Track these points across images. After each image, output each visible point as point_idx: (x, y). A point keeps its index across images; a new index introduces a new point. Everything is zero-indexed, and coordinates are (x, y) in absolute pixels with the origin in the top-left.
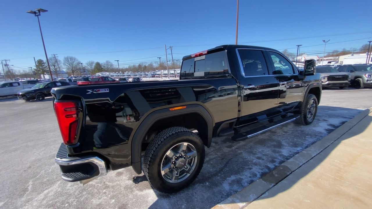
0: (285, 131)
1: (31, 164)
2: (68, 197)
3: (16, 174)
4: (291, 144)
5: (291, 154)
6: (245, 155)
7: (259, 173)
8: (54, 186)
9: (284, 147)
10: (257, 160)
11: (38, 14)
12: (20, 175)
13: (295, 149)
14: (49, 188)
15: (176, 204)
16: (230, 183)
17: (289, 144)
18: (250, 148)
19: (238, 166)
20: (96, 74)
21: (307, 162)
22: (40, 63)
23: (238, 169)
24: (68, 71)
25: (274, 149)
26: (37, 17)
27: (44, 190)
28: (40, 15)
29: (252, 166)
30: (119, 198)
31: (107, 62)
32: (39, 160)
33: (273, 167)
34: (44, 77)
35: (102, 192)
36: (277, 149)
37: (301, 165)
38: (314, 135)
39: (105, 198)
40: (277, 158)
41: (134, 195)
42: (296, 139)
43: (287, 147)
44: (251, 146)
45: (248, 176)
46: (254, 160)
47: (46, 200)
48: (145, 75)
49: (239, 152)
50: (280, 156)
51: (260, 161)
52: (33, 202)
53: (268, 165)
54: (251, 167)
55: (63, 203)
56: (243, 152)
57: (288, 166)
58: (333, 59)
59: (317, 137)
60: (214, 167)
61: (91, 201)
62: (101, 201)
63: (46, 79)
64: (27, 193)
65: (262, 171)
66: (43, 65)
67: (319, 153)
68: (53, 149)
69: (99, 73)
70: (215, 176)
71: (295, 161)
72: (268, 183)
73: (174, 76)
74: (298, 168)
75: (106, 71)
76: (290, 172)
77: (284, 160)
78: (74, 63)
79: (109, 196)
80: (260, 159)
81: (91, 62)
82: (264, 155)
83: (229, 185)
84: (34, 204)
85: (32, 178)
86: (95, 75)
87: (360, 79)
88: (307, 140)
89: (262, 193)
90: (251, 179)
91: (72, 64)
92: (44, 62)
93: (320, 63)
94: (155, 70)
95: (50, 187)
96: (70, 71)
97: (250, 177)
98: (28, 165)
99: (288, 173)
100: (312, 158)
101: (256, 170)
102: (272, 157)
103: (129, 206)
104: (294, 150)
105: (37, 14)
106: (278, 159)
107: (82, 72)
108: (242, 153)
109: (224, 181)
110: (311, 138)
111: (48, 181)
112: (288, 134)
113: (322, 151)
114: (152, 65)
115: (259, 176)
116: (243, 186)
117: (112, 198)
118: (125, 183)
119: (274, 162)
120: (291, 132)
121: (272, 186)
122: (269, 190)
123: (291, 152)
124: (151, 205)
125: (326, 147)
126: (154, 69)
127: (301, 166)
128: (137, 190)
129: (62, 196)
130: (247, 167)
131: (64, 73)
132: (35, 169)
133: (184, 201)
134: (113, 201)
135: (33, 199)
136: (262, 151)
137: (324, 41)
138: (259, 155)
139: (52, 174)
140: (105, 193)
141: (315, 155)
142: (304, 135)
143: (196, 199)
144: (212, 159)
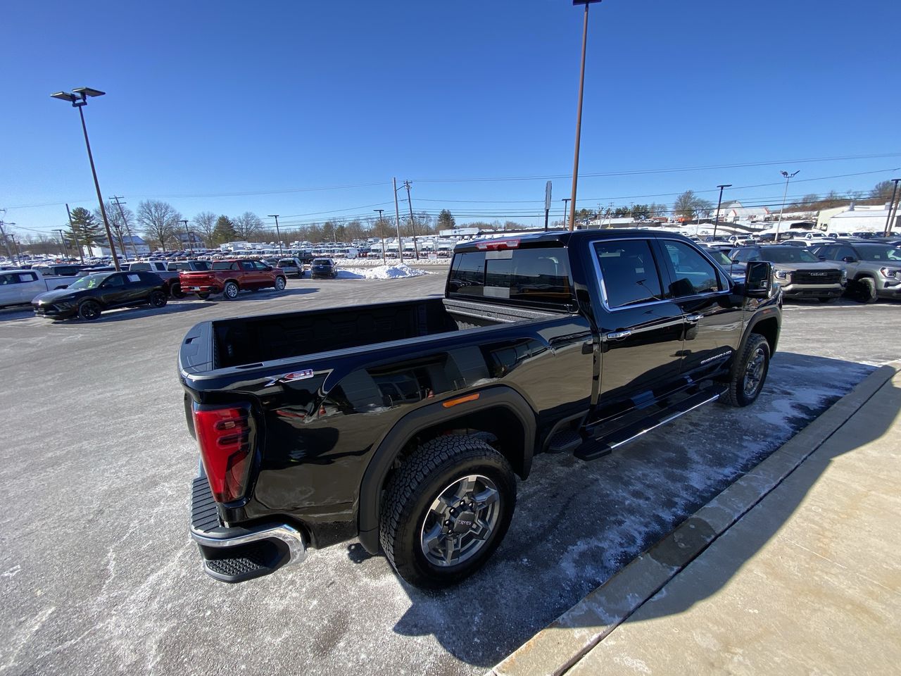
0: (694, 422)
1: (101, 504)
2: (209, 592)
3: (70, 531)
4: (710, 458)
5: (710, 486)
6: (605, 486)
7: (640, 533)
8: (171, 564)
9: (694, 466)
10: (632, 498)
11: (81, 101)
12: (81, 533)
13: (720, 471)
14: (159, 568)
15: (461, 612)
16: (578, 560)
17: (703, 456)
18: (615, 468)
19: (592, 515)
20: (220, 247)
21: (748, 510)
22: (81, 217)
23: (593, 523)
24: (150, 237)
25: (670, 470)
26: (78, 107)
27: (148, 575)
28: (85, 104)
29: (623, 515)
30: (326, 595)
31: (247, 215)
32: (121, 492)
33: (672, 517)
34: (90, 251)
35: (285, 579)
36: (678, 472)
37: (736, 518)
38: (762, 434)
39: (294, 595)
40: (679, 496)
41: (360, 587)
42: (721, 444)
43: (700, 466)
44: (617, 463)
45: (616, 541)
46: (627, 499)
47: (157, 600)
48: (341, 251)
49: (591, 476)
50: (686, 490)
51: (641, 502)
52: (127, 607)
53: (661, 514)
54: (621, 518)
55: (198, 607)
56: (599, 477)
57: (707, 521)
58: (804, 217)
59: (769, 439)
60: (535, 518)
61: (264, 602)
62: (286, 602)
63: (95, 258)
64: (107, 582)
65: (647, 530)
66: (88, 221)
67: (775, 487)
68: (147, 461)
69: (228, 245)
70: (541, 541)
71: (722, 507)
72: (664, 564)
73: (415, 256)
74: (729, 527)
75: (245, 240)
76: (713, 537)
77: (695, 500)
78: (165, 219)
79: (304, 590)
80: (640, 498)
81: (206, 216)
82: (649, 486)
83: (574, 565)
84: (131, 612)
85: (112, 541)
86: (218, 249)
87: (870, 280)
88: (746, 447)
89: (653, 590)
90: (623, 550)
91: (160, 219)
92: (91, 215)
93: (772, 227)
94: (365, 238)
95: (161, 565)
96: (155, 238)
97: (621, 545)
98: (95, 506)
99: (709, 540)
100: (761, 499)
101: (634, 526)
102: (668, 494)
103: (353, 616)
104: (718, 473)
105: (77, 102)
106: (682, 497)
107: (185, 241)
108: (597, 480)
109: (562, 554)
110: (755, 440)
111: (153, 548)
112: (702, 431)
113: (781, 481)
114: (358, 225)
115: (640, 542)
116: (606, 567)
117: (311, 594)
118: (335, 556)
119: (674, 504)
120: (708, 424)
121: (673, 572)
122: (667, 582)
123: (710, 479)
124: (403, 614)
125: (790, 470)
126: (364, 236)
127: (735, 521)
128: (366, 575)
129: (192, 589)
130: (613, 519)
131: (139, 242)
132: (115, 516)
133: (477, 606)
134: (315, 602)
135: (126, 598)
136: (644, 475)
137: (785, 174)
138: (638, 487)
139: (159, 529)
140: (293, 582)
141: (766, 491)
142: (737, 432)
143: (503, 601)
144: (530, 496)
